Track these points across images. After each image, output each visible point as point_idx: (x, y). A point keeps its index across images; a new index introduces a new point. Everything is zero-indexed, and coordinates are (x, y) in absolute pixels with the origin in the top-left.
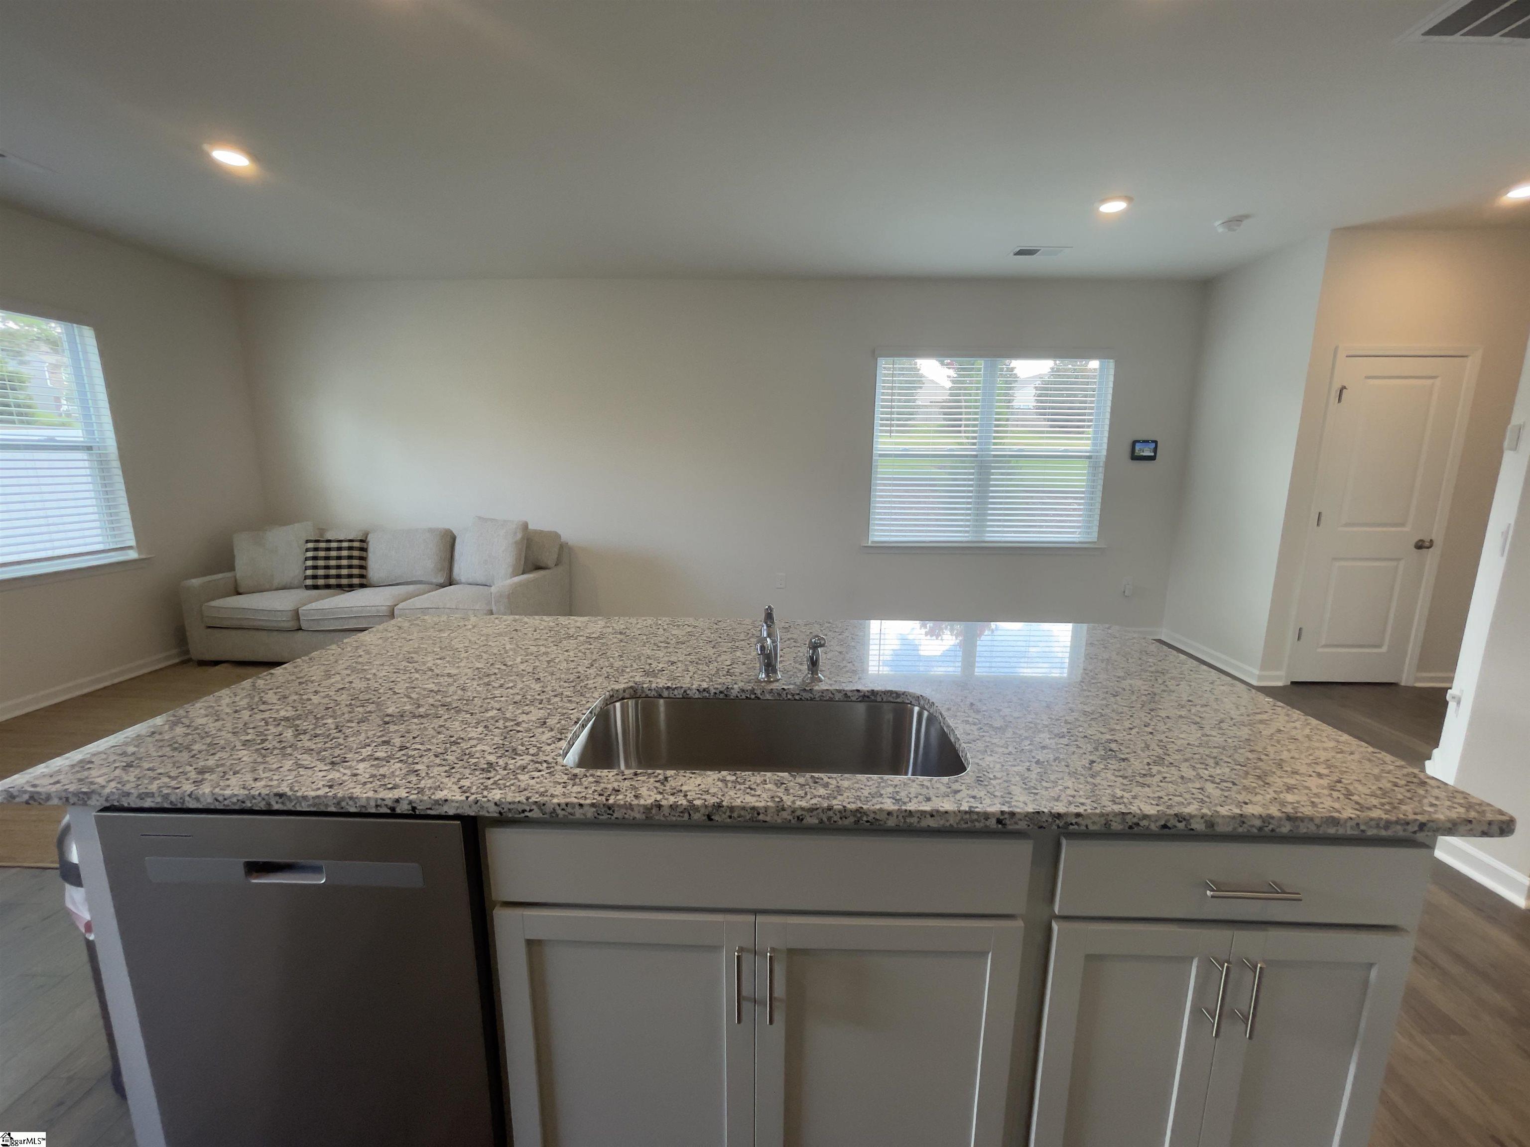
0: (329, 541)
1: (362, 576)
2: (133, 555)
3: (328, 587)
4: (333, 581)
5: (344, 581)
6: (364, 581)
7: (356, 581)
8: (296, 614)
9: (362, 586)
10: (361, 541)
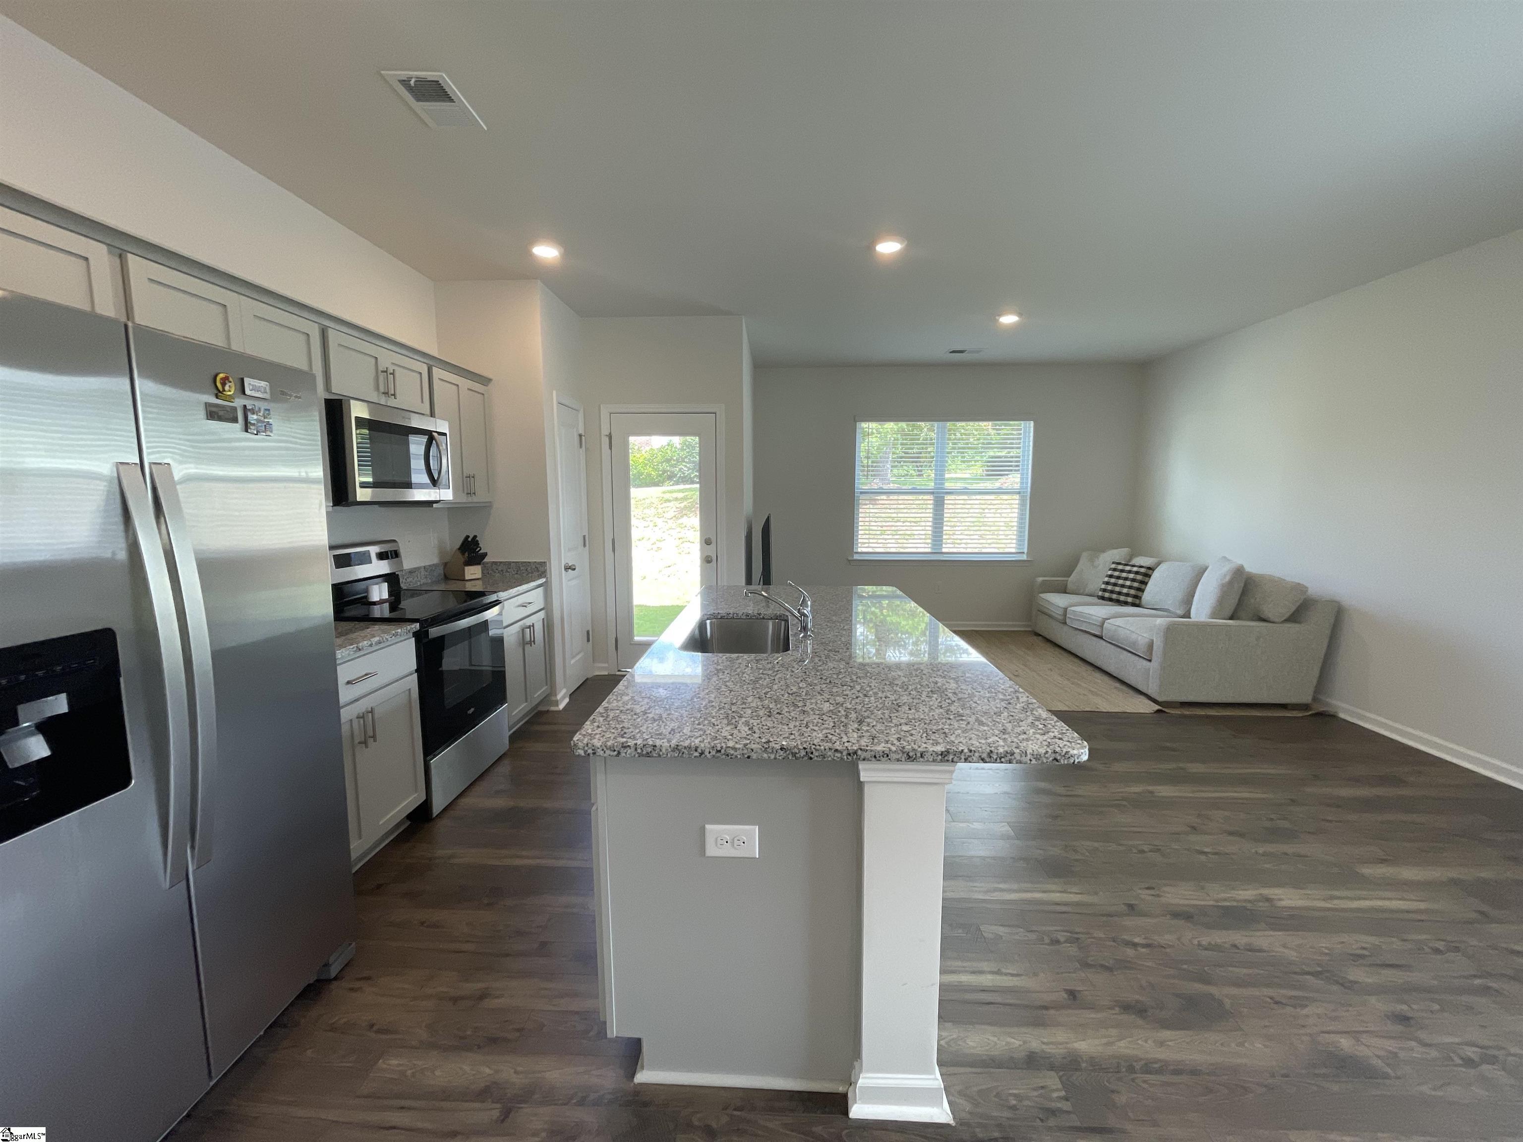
0: (1133, 566)
1: (1136, 597)
2: (1024, 557)
3: (1110, 600)
4: (1114, 596)
5: (1122, 598)
6: (1137, 601)
7: (1130, 600)
8: (1065, 610)
9: (1134, 605)
10: (1149, 568)
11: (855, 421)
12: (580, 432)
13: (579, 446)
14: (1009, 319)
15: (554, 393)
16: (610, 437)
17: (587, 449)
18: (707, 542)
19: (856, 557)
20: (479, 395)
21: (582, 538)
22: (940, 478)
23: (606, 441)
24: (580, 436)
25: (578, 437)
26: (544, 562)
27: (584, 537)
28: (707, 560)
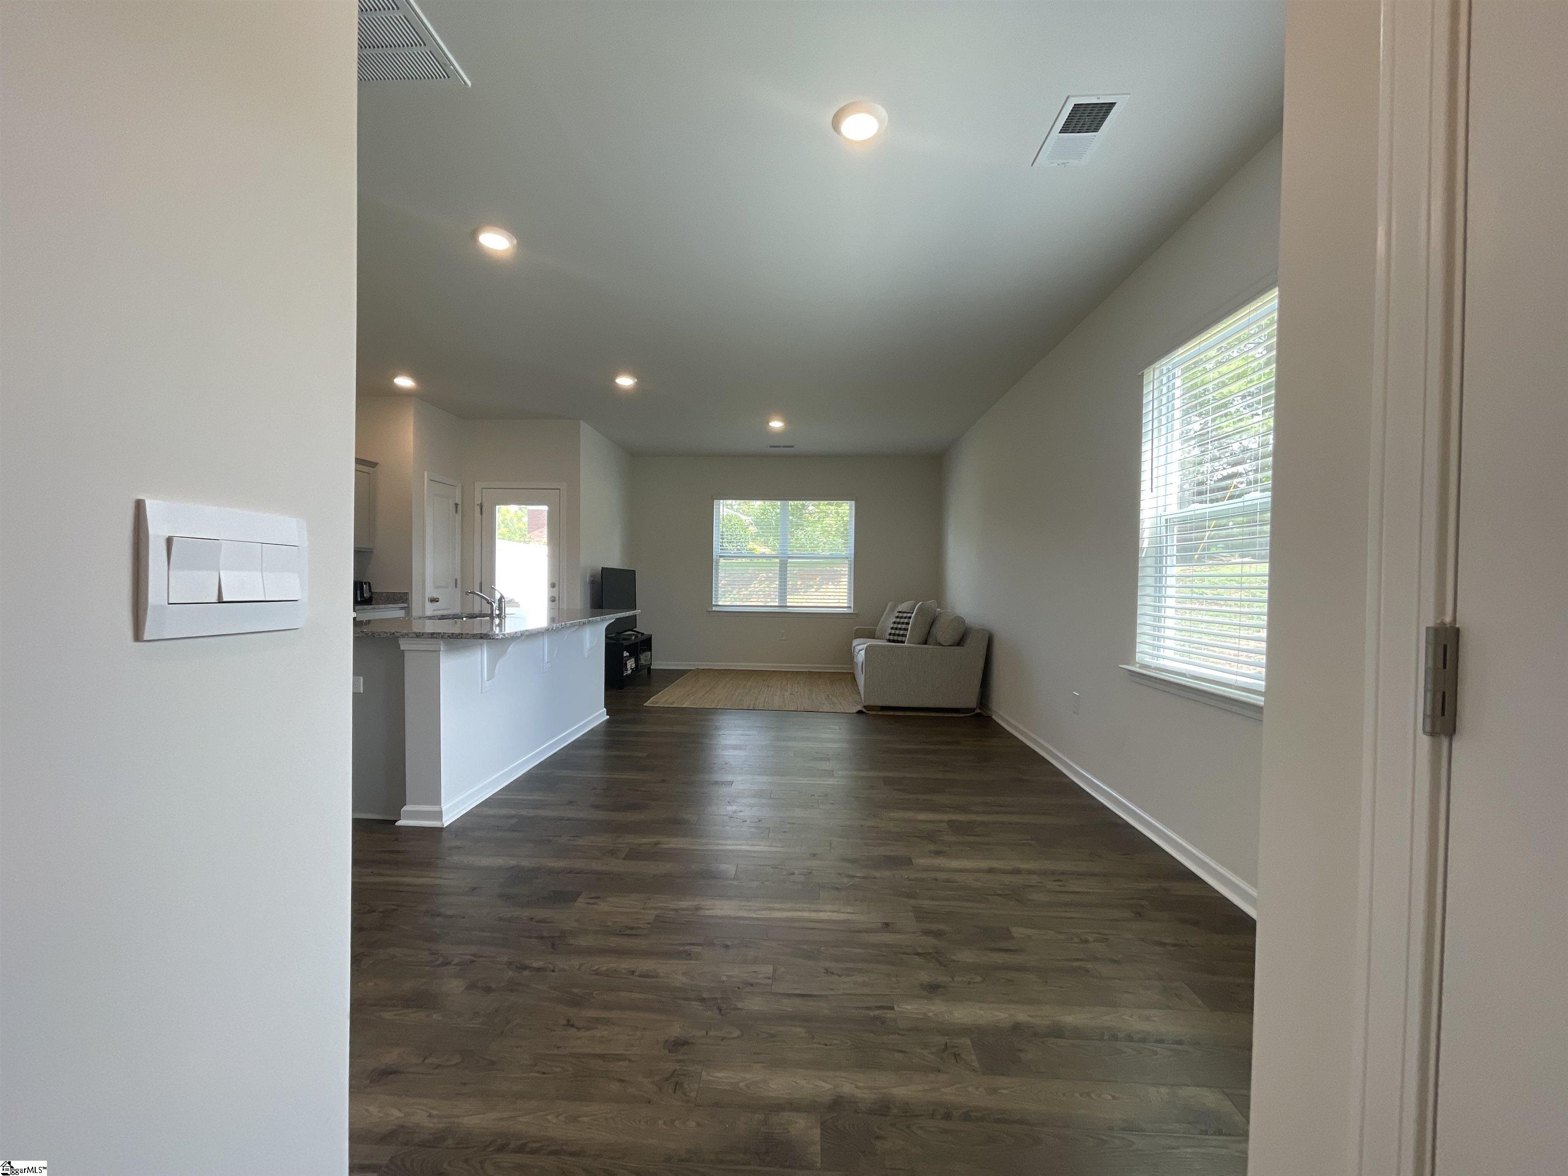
11: (713, 499)
12: (457, 502)
13: (454, 511)
14: (776, 424)
15: (426, 473)
16: (481, 506)
17: (463, 515)
18: (553, 585)
19: (714, 609)
20: (366, 474)
21: (454, 582)
22: (784, 543)
23: (478, 509)
24: (456, 505)
25: (455, 506)
26: (407, 593)
27: (456, 580)
28: (553, 600)
